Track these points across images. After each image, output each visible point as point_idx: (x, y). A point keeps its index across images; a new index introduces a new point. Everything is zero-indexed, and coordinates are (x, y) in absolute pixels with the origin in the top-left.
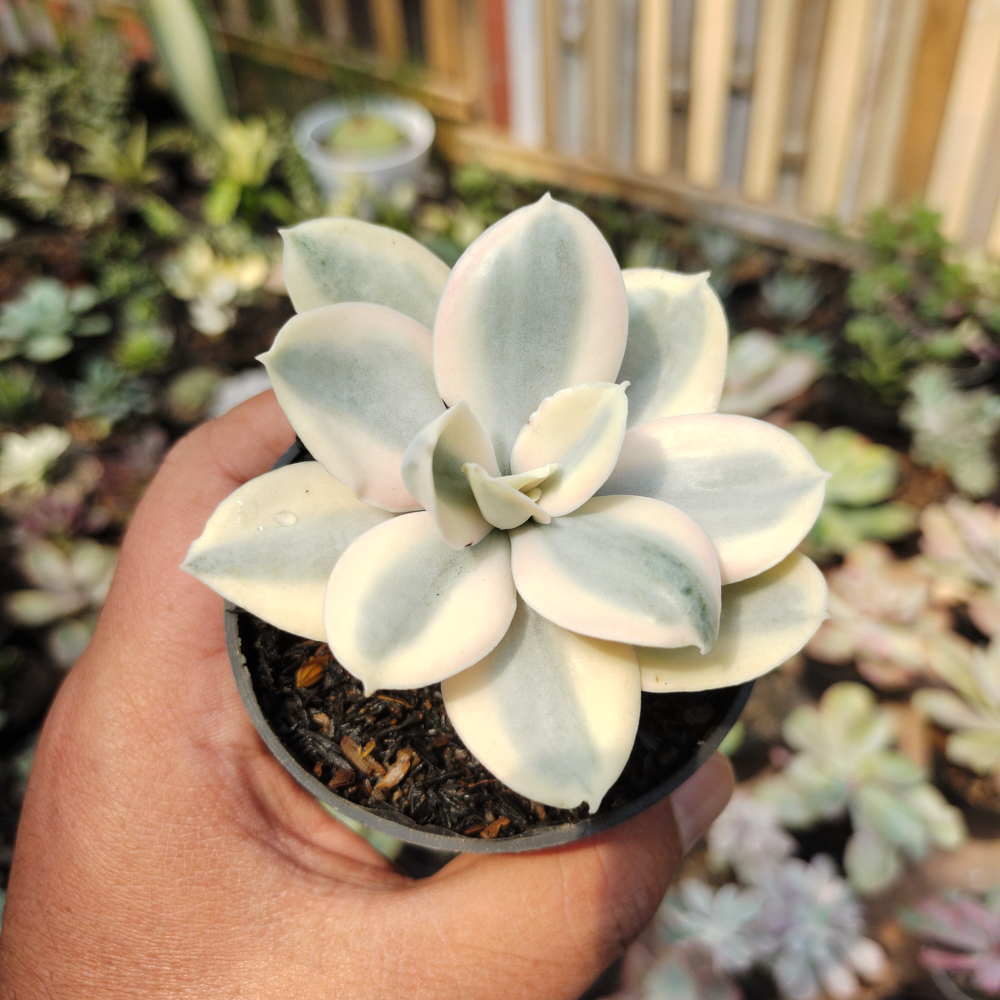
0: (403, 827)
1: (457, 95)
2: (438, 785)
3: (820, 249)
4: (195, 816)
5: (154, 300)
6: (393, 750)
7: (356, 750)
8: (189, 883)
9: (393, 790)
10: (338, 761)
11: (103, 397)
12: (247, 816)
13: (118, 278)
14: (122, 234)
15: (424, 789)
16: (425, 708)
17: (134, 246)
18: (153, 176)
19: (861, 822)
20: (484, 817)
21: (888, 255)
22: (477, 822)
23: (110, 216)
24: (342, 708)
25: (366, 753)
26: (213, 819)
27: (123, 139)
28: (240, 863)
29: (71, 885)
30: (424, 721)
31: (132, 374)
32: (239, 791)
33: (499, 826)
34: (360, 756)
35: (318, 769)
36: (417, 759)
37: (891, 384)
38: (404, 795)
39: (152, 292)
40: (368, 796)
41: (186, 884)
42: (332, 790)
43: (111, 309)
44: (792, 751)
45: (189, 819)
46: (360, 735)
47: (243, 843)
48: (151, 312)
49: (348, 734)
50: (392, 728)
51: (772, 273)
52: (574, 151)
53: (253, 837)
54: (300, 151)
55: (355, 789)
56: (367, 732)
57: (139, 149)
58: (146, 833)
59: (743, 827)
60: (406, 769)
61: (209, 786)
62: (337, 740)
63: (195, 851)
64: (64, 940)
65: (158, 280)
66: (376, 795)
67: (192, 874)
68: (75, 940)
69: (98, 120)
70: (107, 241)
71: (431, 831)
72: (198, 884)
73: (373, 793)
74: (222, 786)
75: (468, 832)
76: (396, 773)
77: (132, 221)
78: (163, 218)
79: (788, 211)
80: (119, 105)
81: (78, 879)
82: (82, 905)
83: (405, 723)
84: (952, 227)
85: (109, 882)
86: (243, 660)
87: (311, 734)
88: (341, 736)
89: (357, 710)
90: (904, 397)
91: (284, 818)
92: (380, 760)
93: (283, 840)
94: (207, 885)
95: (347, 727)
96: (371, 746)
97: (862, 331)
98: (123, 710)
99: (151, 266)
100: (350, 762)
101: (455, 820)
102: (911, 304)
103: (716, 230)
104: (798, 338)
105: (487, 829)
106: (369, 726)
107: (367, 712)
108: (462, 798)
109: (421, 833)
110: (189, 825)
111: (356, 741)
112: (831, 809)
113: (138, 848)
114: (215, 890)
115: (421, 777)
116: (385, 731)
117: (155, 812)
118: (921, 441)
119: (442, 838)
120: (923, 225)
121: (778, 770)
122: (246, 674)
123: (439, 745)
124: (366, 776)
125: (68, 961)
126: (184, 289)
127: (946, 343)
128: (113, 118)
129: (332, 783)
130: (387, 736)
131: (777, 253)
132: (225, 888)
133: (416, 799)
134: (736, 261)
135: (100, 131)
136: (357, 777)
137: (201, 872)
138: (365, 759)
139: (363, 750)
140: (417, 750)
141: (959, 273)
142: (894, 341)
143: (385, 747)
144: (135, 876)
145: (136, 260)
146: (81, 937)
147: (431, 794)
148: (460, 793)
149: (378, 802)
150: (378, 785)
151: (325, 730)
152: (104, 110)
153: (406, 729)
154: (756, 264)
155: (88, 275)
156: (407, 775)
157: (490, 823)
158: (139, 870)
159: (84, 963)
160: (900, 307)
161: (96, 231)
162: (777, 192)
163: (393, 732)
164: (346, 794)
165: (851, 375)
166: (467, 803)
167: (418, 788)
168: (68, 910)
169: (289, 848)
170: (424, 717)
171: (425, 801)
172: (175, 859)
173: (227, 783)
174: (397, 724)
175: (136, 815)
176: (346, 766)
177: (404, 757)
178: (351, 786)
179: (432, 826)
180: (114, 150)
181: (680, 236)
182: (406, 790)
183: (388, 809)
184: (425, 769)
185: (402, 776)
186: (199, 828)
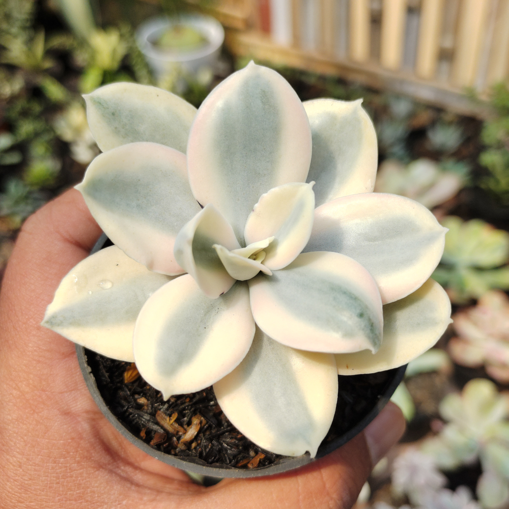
0: (199, 466)
1: (237, 14)
2: (218, 437)
3: (464, 108)
4: (65, 458)
5: (49, 142)
6: (189, 417)
7: (166, 419)
8: (64, 499)
10: (155, 427)
11: (17, 203)
12: (99, 455)
13: (26, 128)
14: (29, 101)
15: (210, 440)
17: (37, 108)
18: (48, 64)
19: (487, 466)
20: (249, 454)
22: (244, 458)
23: (22, 89)
25: (172, 421)
26: (77, 459)
27: (30, 42)
28: (96, 485)
30: (207, 397)
31: (35, 188)
32: (92, 440)
33: (258, 459)
34: (169, 423)
35: (143, 434)
36: (204, 422)
38: (198, 445)
39: (47, 137)
40: (175, 448)
41: (62, 500)
42: (152, 447)
43: (21, 147)
44: (445, 422)
45: (62, 460)
46: (167, 409)
47: (97, 472)
48: (47, 149)
49: (160, 409)
50: (187, 404)
51: (434, 123)
52: (311, 47)
53: (103, 468)
54: (140, 49)
55: (167, 445)
56: (172, 407)
57: (39, 48)
58: (35, 470)
59: (414, 470)
60: (198, 428)
61: (73, 439)
62: (153, 414)
63: (67, 479)
65: (51, 129)
66: (181, 447)
67: (66, 494)
69: (14, 30)
70: (20, 104)
71: (217, 467)
72: (70, 500)
73: (179, 445)
74: (81, 438)
75: (239, 465)
76: (192, 432)
77: (35, 93)
78: (54, 91)
79: (444, 84)
80: (27, 20)
83: (196, 400)
86: (89, 369)
87: (137, 411)
88: (155, 411)
91: (122, 454)
92: (181, 425)
93: (122, 468)
94: (76, 500)
95: (159, 405)
96: (175, 416)
97: (490, 159)
98: (14, 395)
99: (47, 121)
100: (162, 427)
101: (231, 458)
103: (399, 96)
104: (450, 163)
105: (251, 462)
106: (173, 403)
109: (210, 468)
110: (61, 463)
111: (165, 413)
112: (469, 458)
113: (30, 479)
115: (208, 433)
116: (183, 406)
117: (39, 457)
119: (224, 470)
121: (436, 434)
122: (92, 378)
123: (217, 412)
124: (173, 435)
126: (67, 134)
128: (24, 28)
129: (152, 443)
130: (185, 409)
131: (438, 110)
132: (87, 501)
133: (206, 447)
134: (412, 115)
135: (15, 37)
136: (168, 436)
137: (71, 492)
138: (172, 424)
139: (170, 420)
140: (204, 416)
143: (184, 416)
144: (29, 497)
145: (38, 117)
147: (215, 443)
149: (182, 451)
150: (180, 442)
151: (146, 408)
152: (18, 24)
153: (196, 403)
154: (424, 117)
155: (8, 127)
156: (199, 432)
157: (253, 458)
158: (32, 493)
161: (13, 99)
162: (437, 72)
163: (188, 406)
164: (162, 448)
165: (483, 186)
167: (207, 440)
169: (127, 473)
171: (211, 448)
172: (55, 485)
173: (84, 436)
174: (190, 401)
175: (28, 459)
176: (160, 430)
177: (196, 421)
178: (165, 443)
179: (217, 464)
180: (25, 48)
181: (377, 100)
182: (199, 442)
183: (188, 455)
184: (210, 427)
185: (196, 433)
186: (68, 465)
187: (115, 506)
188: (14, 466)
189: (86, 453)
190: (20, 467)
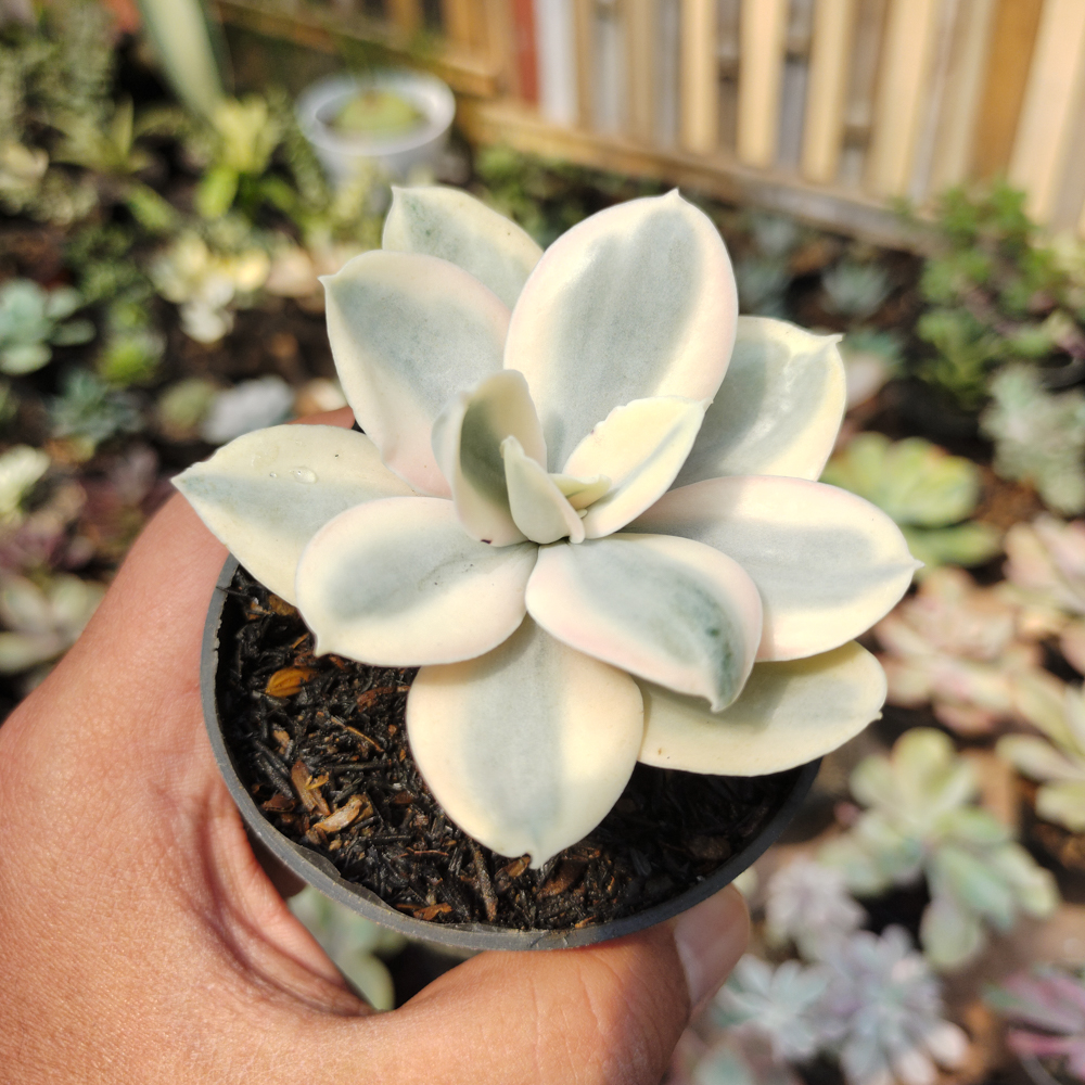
2: (382, 846)
3: (889, 234)
6: (347, 792)
7: (305, 779)
9: (331, 836)
10: (281, 785)
15: (366, 846)
16: (398, 757)
20: (424, 897)
21: (968, 241)
24: (306, 730)
25: (314, 786)
33: (438, 911)
34: (308, 788)
35: (258, 786)
36: (369, 810)
37: (970, 387)
38: (343, 847)
40: (304, 833)
42: (262, 812)
46: (315, 765)
49: (303, 761)
50: (352, 767)
51: (834, 263)
55: (291, 822)
56: (325, 763)
60: (353, 816)
62: (289, 764)
66: (311, 836)
71: (355, 891)
73: (309, 832)
75: (399, 906)
76: (340, 818)
79: (852, 192)
83: (369, 765)
84: (1038, 208)
87: (263, 748)
88: (295, 761)
89: (322, 737)
90: (985, 402)
92: (328, 799)
95: (305, 753)
96: (323, 780)
97: (936, 327)
100: (293, 789)
101: (390, 889)
102: (994, 297)
103: (771, 215)
104: (865, 336)
105: (422, 910)
106: (330, 756)
107: (331, 743)
109: (344, 889)
111: (309, 770)
115: (368, 832)
116: (343, 767)
118: (1005, 452)
120: (1006, 206)
123: (400, 803)
124: (308, 813)
127: (1034, 339)
129: (266, 805)
130: (343, 774)
131: (841, 239)
133: (354, 855)
134: (794, 250)
136: (296, 809)
138: (311, 791)
139: (312, 782)
140: (373, 801)
141: (1046, 260)
142: (974, 338)
143: (339, 787)
147: (373, 851)
149: (312, 842)
150: (316, 825)
151: (282, 749)
153: (368, 772)
154: (817, 253)
156: (352, 824)
157: (428, 905)
160: (981, 299)
162: (839, 170)
163: (352, 771)
165: (925, 377)
166: (409, 873)
167: (360, 843)
171: (364, 860)
174: (360, 762)
176: (288, 793)
177: (355, 802)
178: (287, 815)
179: (360, 886)
181: (732, 223)
182: (346, 841)
184: (375, 825)
185: (346, 823)
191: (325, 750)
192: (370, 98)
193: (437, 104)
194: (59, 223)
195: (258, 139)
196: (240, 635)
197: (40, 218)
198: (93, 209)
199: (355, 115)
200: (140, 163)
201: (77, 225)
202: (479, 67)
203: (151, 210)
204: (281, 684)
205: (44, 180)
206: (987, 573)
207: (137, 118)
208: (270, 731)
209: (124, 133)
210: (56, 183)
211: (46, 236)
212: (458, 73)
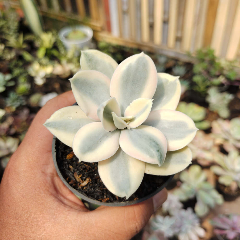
2: (94, 188)
3: (186, 59)
4: (40, 188)
6: (86, 177)
7: (77, 176)
9: (84, 187)
10: (72, 178)
12: (52, 190)
16: (95, 169)
20: (104, 197)
21: (202, 60)
24: (76, 166)
25: (79, 177)
26: (44, 190)
28: (49, 200)
29: (10, 200)
30: (94, 172)
32: (51, 184)
33: (107, 199)
34: (78, 178)
35: (67, 179)
36: (91, 180)
37: (204, 92)
38: (86, 188)
45: (38, 189)
46: (79, 173)
47: (50, 196)
49: (76, 172)
50: (86, 172)
51: (175, 65)
55: (75, 185)
56: (81, 172)
60: (88, 182)
61: (44, 182)
62: (73, 173)
63: (39, 196)
64: (7, 213)
66: (80, 187)
68: (10, 213)
71: (90, 198)
72: (38, 204)
73: (79, 187)
75: (99, 200)
79: (178, 50)
81: (12, 199)
82: (12, 205)
83: (90, 172)
84: (217, 53)
85: (19, 201)
86: (55, 150)
87: (67, 170)
88: (74, 172)
89: (79, 167)
90: (207, 95)
91: (61, 192)
92: (82, 179)
94: (41, 205)
95: (76, 170)
96: (81, 176)
97: (197, 79)
101: (97, 196)
102: (208, 72)
103: (161, 55)
105: (104, 200)
106: (81, 171)
107: (81, 168)
108: (99, 191)
109: (88, 198)
111: (77, 174)
113: (26, 194)
114: (43, 206)
115: (91, 185)
118: (211, 105)
119: (93, 200)
120: (210, 53)
122: (55, 154)
123: (96, 178)
124: (78, 182)
125: (8, 218)
127: (217, 81)
129: (70, 183)
130: (85, 174)
131: (176, 60)
132: (45, 206)
133: (89, 190)
134: (166, 63)
136: (76, 182)
137: (39, 201)
138: (79, 178)
139: (79, 176)
140: (91, 178)
141: (219, 64)
142: (204, 81)
143: (84, 176)
146: (11, 212)
147: (92, 189)
148: (99, 190)
149: (80, 189)
150: (80, 185)
151: (71, 170)
154: (171, 63)
156: (88, 184)
157: (105, 198)
159: (11, 219)
160: (205, 73)
162: (175, 46)
164: (73, 186)
165: (194, 90)
166: (100, 193)
167: (90, 187)
168: (9, 206)
170: (94, 171)
171: (91, 191)
173: (48, 182)
174: (88, 171)
176: (74, 179)
177: (88, 179)
179: (91, 197)
183: (82, 191)
184: (92, 183)
185: (86, 184)
186: (40, 191)
187: (55, 210)
188: (21, 188)
189: (47, 188)
190: (23, 189)
191: (80, 169)
192: (75, 32)
193: (89, 33)
194: (7, 60)
195: (50, 41)
196: (60, 147)
197: (3, 58)
198: (15, 57)
199: (71, 35)
200: (25, 46)
201: (11, 60)
202: (98, 24)
203: (27, 57)
204: (69, 157)
205: (4, 51)
206: (208, 131)
207: (24, 37)
208: (69, 166)
209: (21, 40)
210: (6, 51)
211: (4, 63)
212: (93, 26)
